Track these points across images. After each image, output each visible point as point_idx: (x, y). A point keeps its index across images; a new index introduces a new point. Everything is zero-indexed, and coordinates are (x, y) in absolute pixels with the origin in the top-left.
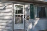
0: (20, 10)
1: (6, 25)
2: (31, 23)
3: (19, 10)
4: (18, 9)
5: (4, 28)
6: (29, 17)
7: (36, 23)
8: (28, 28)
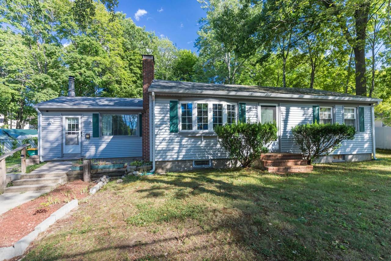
0: (76, 124)
1: (50, 148)
2: (94, 147)
3: (74, 125)
4: (72, 123)
5: (48, 152)
6: (89, 134)
7: (103, 146)
8: (87, 154)
